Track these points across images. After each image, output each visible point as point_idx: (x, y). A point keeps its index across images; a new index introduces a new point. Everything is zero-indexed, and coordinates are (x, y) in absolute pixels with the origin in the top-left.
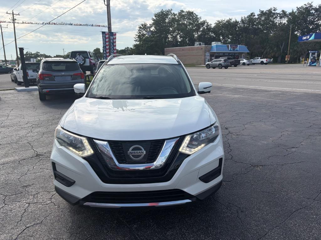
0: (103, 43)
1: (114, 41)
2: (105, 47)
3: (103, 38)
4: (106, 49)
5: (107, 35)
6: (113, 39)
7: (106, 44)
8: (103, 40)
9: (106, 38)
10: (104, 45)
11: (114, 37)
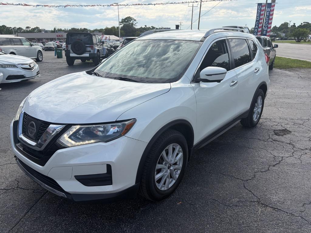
0: (257, 17)
1: (271, 13)
2: (259, 21)
3: (257, 11)
4: (259, 23)
5: (263, 6)
6: (270, 12)
7: (260, 17)
8: (257, 13)
9: (261, 10)
10: (258, 18)
11: (272, 9)
